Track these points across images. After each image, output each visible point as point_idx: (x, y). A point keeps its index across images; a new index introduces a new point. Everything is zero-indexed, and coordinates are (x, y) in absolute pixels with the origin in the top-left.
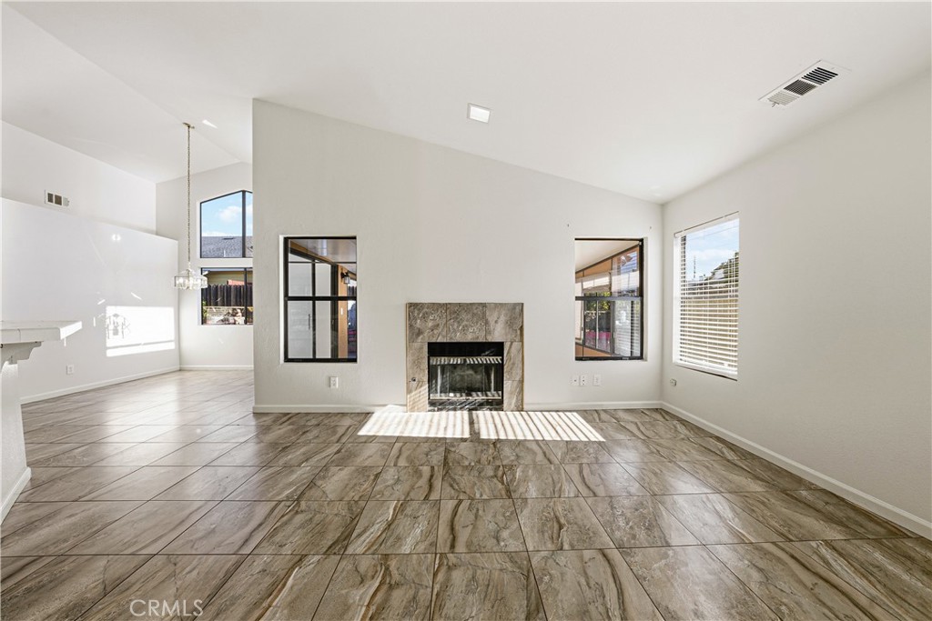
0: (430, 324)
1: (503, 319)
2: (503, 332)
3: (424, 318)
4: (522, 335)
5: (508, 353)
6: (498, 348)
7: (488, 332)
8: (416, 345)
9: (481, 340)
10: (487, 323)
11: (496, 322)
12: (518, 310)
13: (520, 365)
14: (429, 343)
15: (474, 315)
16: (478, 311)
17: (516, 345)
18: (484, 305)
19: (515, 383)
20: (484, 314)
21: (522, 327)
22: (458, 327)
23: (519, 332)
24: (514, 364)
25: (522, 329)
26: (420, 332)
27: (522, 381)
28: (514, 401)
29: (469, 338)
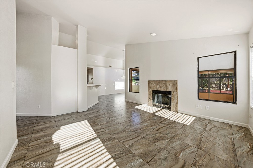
0: (153, 86)
1: (171, 85)
2: (171, 88)
3: (152, 84)
4: (177, 89)
5: (173, 94)
6: (170, 93)
7: (167, 88)
8: (150, 90)
9: (165, 90)
10: (167, 86)
11: (169, 85)
12: (176, 82)
13: (177, 99)
14: (153, 90)
15: (163, 83)
16: (164, 82)
17: (175, 92)
18: (166, 81)
19: (175, 104)
20: (166, 83)
21: (177, 87)
22: (159, 87)
23: (176, 89)
24: (174, 98)
25: (177, 88)
26: (151, 88)
27: (177, 103)
28: (175, 109)
29: (162, 89)
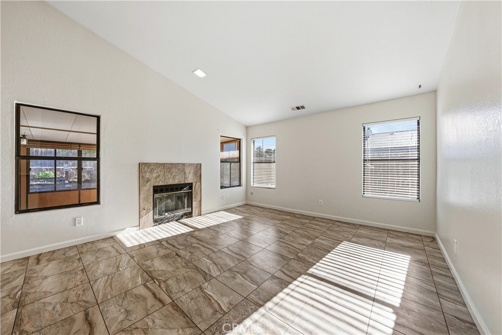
0: (155, 175)
1: (192, 171)
2: (192, 177)
3: (151, 171)
4: (200, 179)
5: (195, 188)
6: (190, 186)
7: (185, 178)
8: (146, 188)
9: (182, 182)
10: (185, 173)
11: (189, 173)
12: (199, 167)
13: (200, 193)
14: (154, 186)
15: (179, 169)
16: (181, 167)
17: (198, 184)
18: (184, 164)
19: (198, 202)
20: (184, 169)
21: (201, 175)
22: (170, 176)
23: (199, 178)
24: (197, 193)
25: (200, 176)
26: (148, 180)
27: (200, 201)
28: (197, 212)
29: (176, 182)
